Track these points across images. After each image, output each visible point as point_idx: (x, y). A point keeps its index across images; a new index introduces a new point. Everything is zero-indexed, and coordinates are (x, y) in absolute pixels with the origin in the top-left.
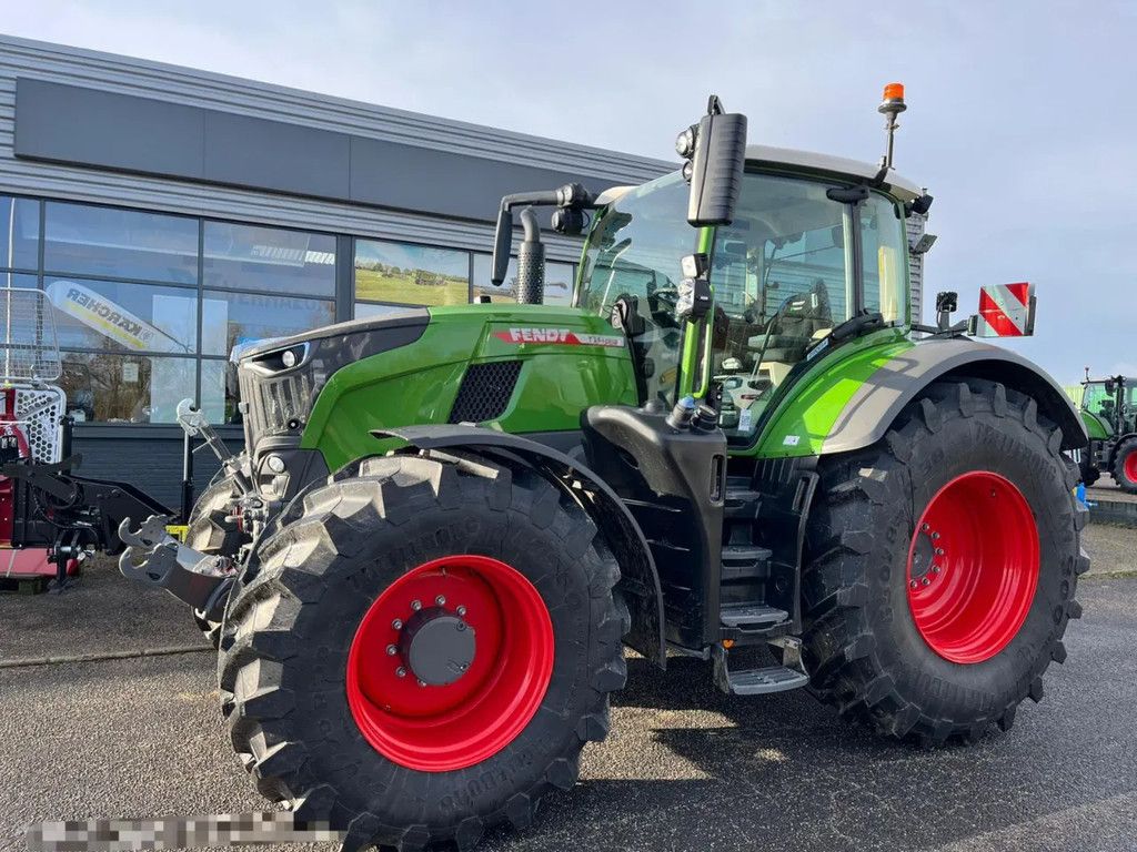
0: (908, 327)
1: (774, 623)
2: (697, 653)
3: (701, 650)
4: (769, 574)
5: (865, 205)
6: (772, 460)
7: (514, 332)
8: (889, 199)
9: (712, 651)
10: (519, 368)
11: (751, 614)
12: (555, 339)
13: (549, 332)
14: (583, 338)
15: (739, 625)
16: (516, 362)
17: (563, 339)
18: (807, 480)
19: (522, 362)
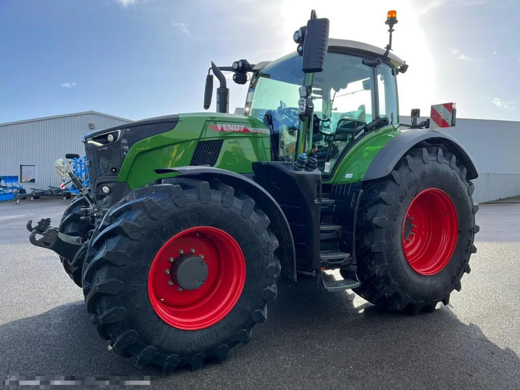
0: (398, 125)
1: (344, 258)
2: (310, 273)
3: (312, 272)
4: (340, 237)
5: (379, 68)
6: (340, 185)
7: (219, 126)
8: (389, 65)
9: (316, 273)
10: (222, 143)
11: (333, 255)
12: (238, 130)
13: (235, 126)
14: (251, 129)
15: (328, 260)
16: (220, 140)
17: (242, 130)
18: (357, 193)
19: (223, 140)
